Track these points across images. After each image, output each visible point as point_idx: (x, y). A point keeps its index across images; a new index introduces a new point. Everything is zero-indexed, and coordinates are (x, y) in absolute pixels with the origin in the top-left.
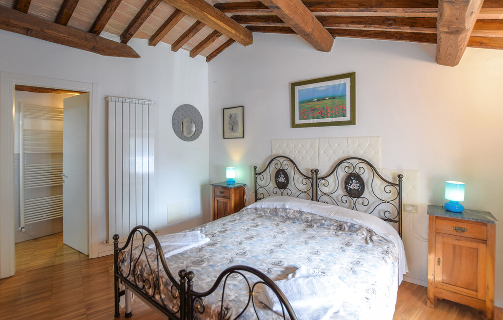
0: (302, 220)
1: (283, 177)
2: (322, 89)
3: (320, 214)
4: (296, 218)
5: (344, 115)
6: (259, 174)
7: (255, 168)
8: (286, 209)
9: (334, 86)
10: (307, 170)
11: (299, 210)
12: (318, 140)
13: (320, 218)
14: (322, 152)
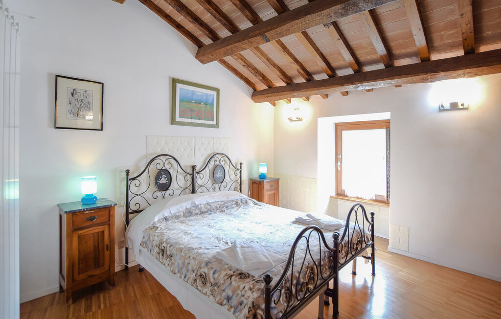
0: (214, 209)
1: (165, 178)
2: (199, 94)
3: (222, 200)
4: (208, 210)
5: (213, 120)
6: (134, 179)
7: (128, 172)
8: (197, 206)
9: (207, 95)
10: (187, 166)
11: (206, 203)
12: (194, 138)
13: (222, 203)
14: (197, 149)
